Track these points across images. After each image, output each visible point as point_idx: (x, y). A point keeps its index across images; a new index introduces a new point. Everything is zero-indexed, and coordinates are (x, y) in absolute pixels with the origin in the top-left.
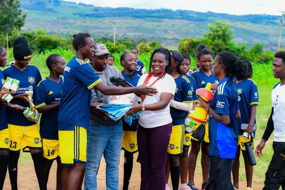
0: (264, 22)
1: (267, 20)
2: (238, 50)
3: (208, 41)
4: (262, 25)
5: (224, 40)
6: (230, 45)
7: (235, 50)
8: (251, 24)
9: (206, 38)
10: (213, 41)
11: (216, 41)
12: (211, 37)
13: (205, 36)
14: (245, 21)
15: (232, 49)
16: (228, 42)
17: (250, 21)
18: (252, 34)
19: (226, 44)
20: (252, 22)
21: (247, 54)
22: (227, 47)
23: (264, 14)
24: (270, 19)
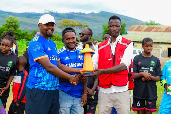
0: (34, 17)
1: (36, 16)
2: (23, 34)
3: (5, 28)
4: (33, 19)
5: (15, 28)
6: (19, 31)
7: (22, 34)
8: (26, 19)
9: (4, 27)
10: (8, 28)
11: (10, 28)
12: (7, 26)
13: (3, 25)
14: (23, 16)
15: (20, 34)
16: (17, 29)
17: (25, 17)
18: (27, 25)
19: (16, 30)
20: (27, 17)
21: (29, 36)
22: (17, 32)
23: (34, 13)
24: (37, 15)
